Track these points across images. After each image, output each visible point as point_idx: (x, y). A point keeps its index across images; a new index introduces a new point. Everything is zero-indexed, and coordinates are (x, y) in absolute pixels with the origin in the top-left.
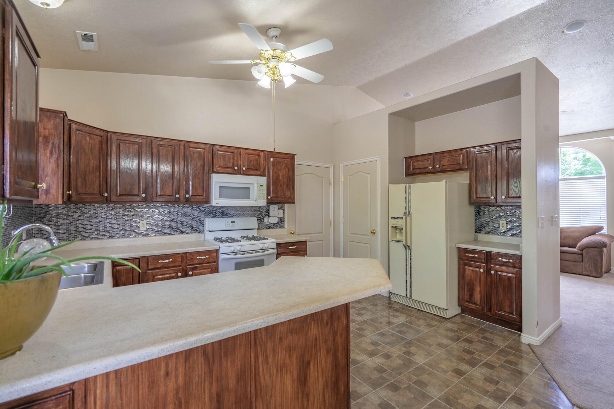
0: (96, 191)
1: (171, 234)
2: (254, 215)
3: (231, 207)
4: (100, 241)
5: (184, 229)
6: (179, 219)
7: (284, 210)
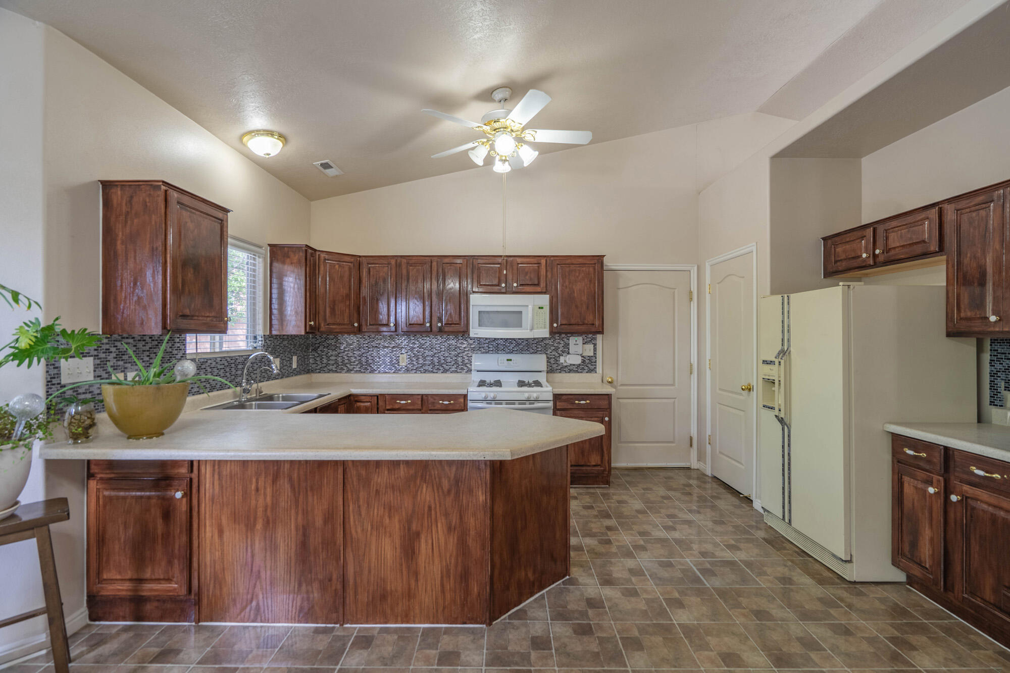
0: (346, 321)
1: (432, 372)
2: (544, 351)
3: (510, 339)
4: (361, 375)
5: (447, 367)
6: (442, 353)
7: (595, 345)
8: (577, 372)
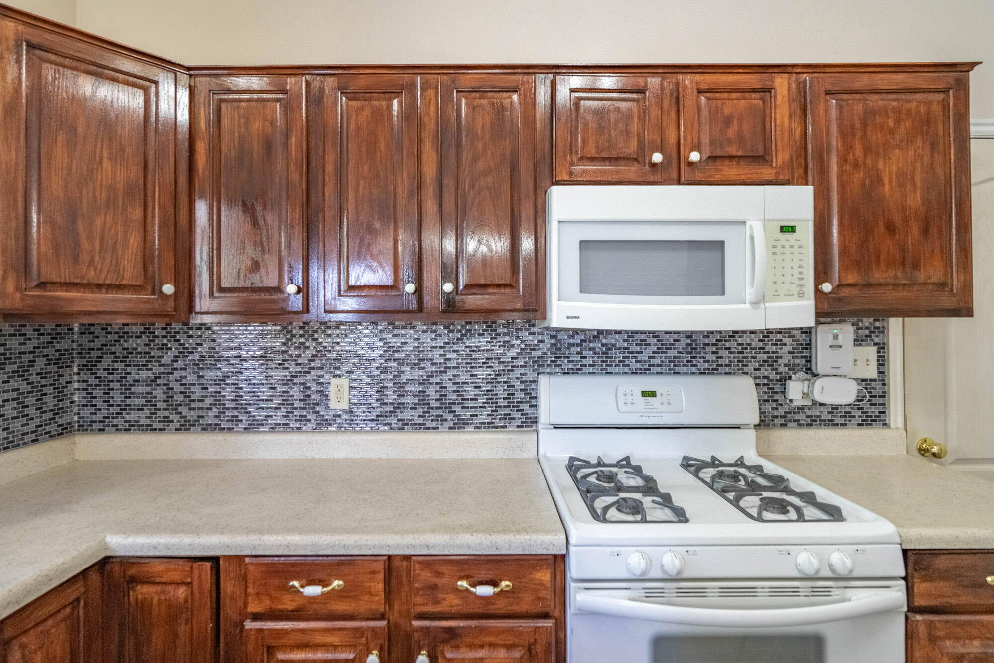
0: (127, 274)
1: (423, 427)
2: (737, 367)
3: (642, 332)
4: (219, 437)
5: (465, 415)
6: (450, 373)
7: (882, 348)
8: (832, 424)
